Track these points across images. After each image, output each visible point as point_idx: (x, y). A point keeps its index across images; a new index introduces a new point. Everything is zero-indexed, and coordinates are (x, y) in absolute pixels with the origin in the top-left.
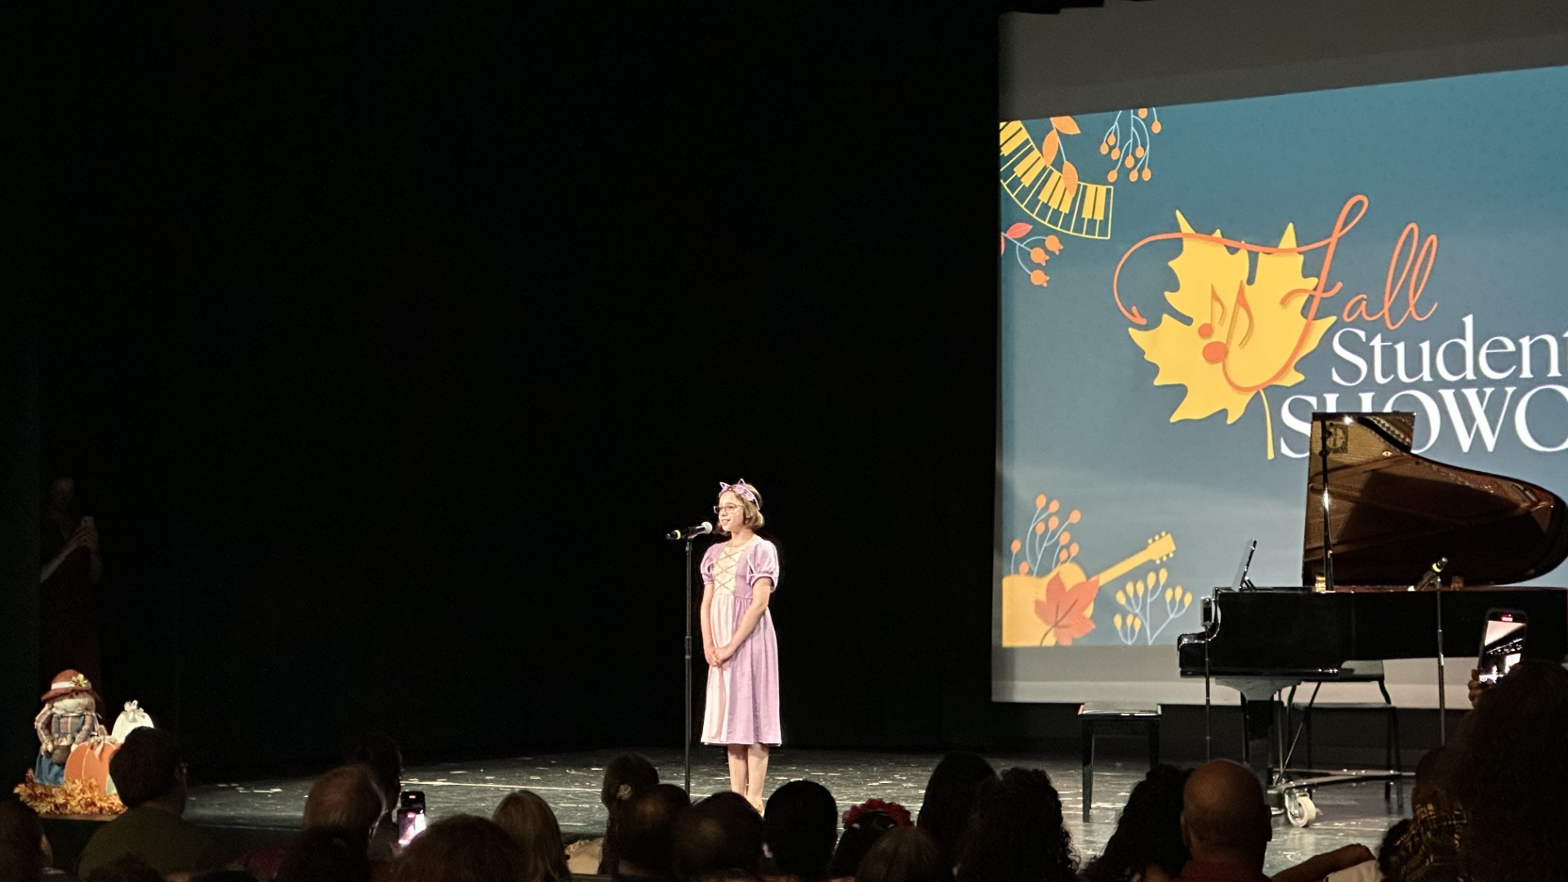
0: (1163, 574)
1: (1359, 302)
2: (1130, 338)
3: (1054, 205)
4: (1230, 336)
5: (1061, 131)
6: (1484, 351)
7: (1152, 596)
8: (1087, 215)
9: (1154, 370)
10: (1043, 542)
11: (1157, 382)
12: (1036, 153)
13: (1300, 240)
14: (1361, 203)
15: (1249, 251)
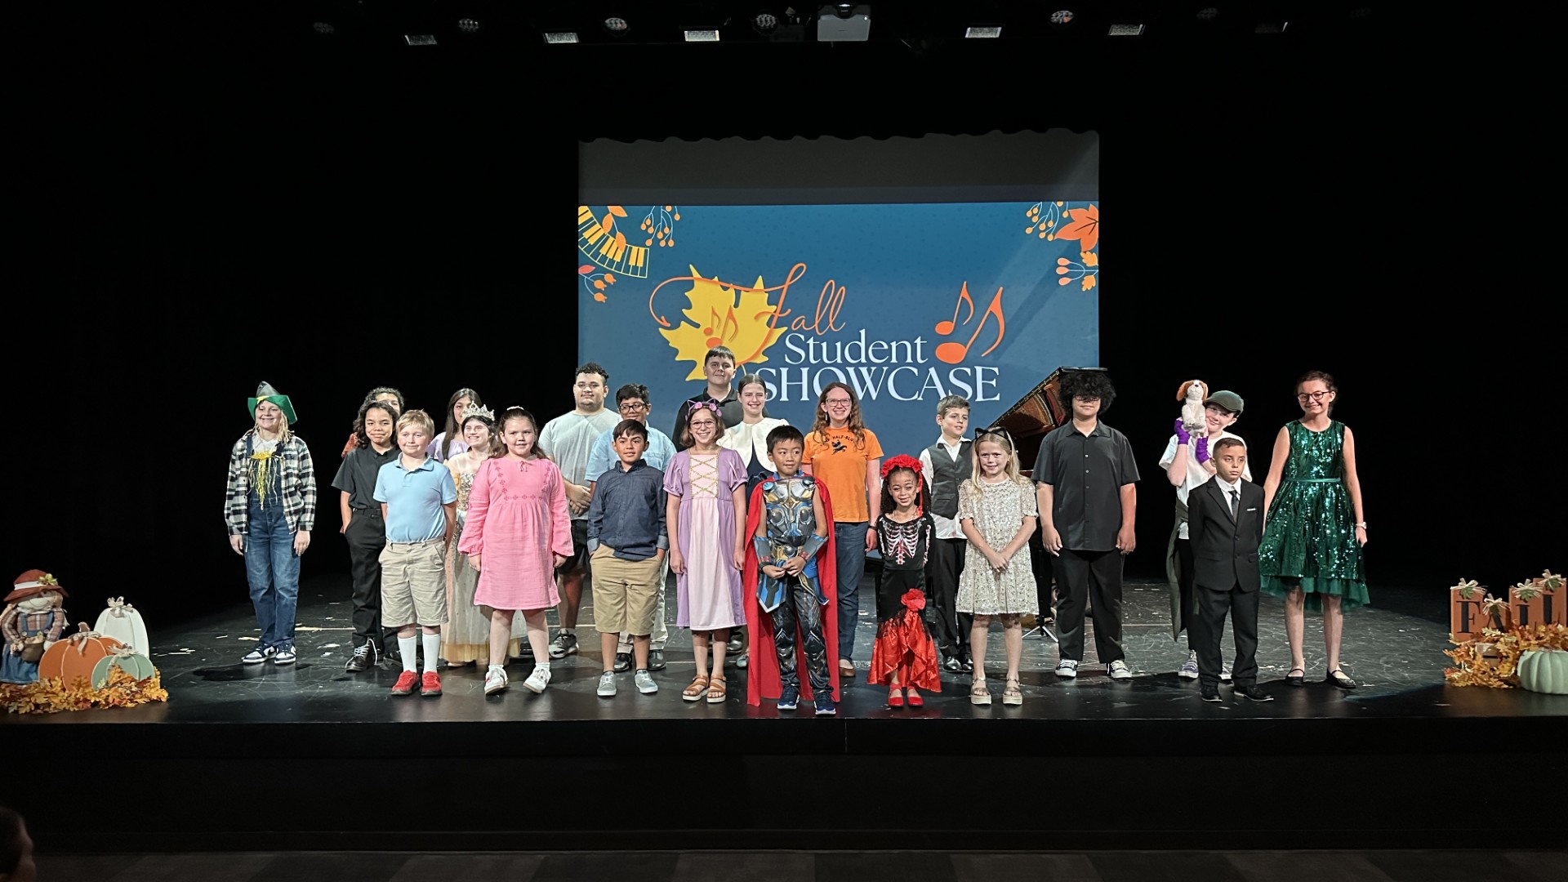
1: (800, 321)
2: (660, 333)
3: (610, 256)
4: (723, 334)
5: (616, 214)
6: (871, 348)
8: (632, 263)
9: (676, 352)
11: (677, 359)
12: (598, 226)
13: (766, 286)
14: (802, 267)
15: (735, 290)
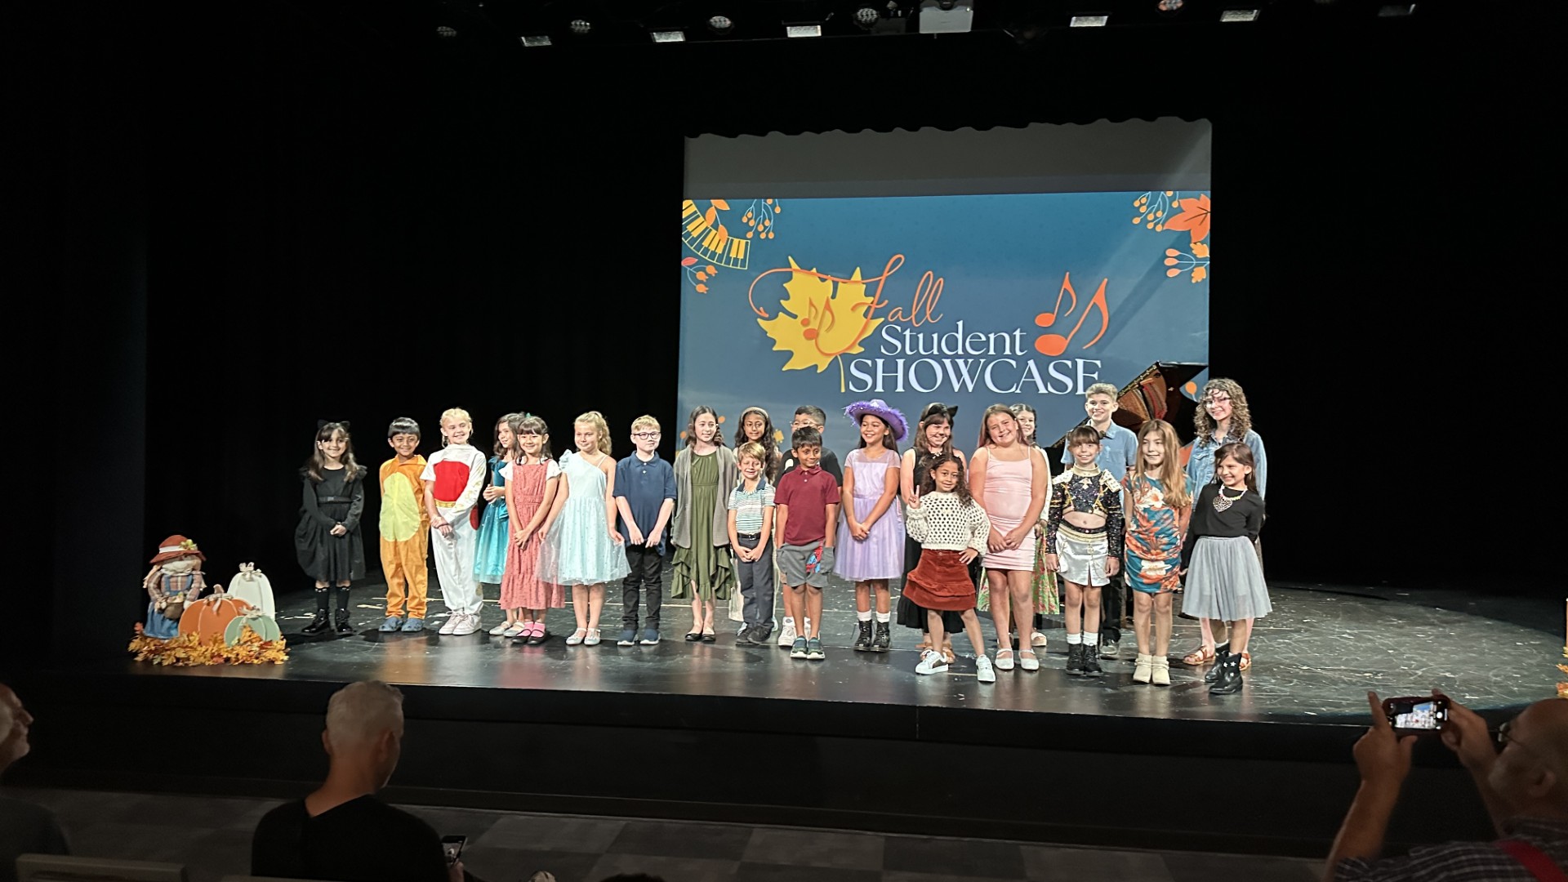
1: (898, 311)
2: (758, 324)
3: (712, 248)
4: (820, 327)
5: (719, 208)
6: (968, 340)
8: (733, 255)
9: (774, 342)
11: (775, 349)
12: (701, 219)
13: (864, 277)
14: (900, 259)
15: (833, 281)
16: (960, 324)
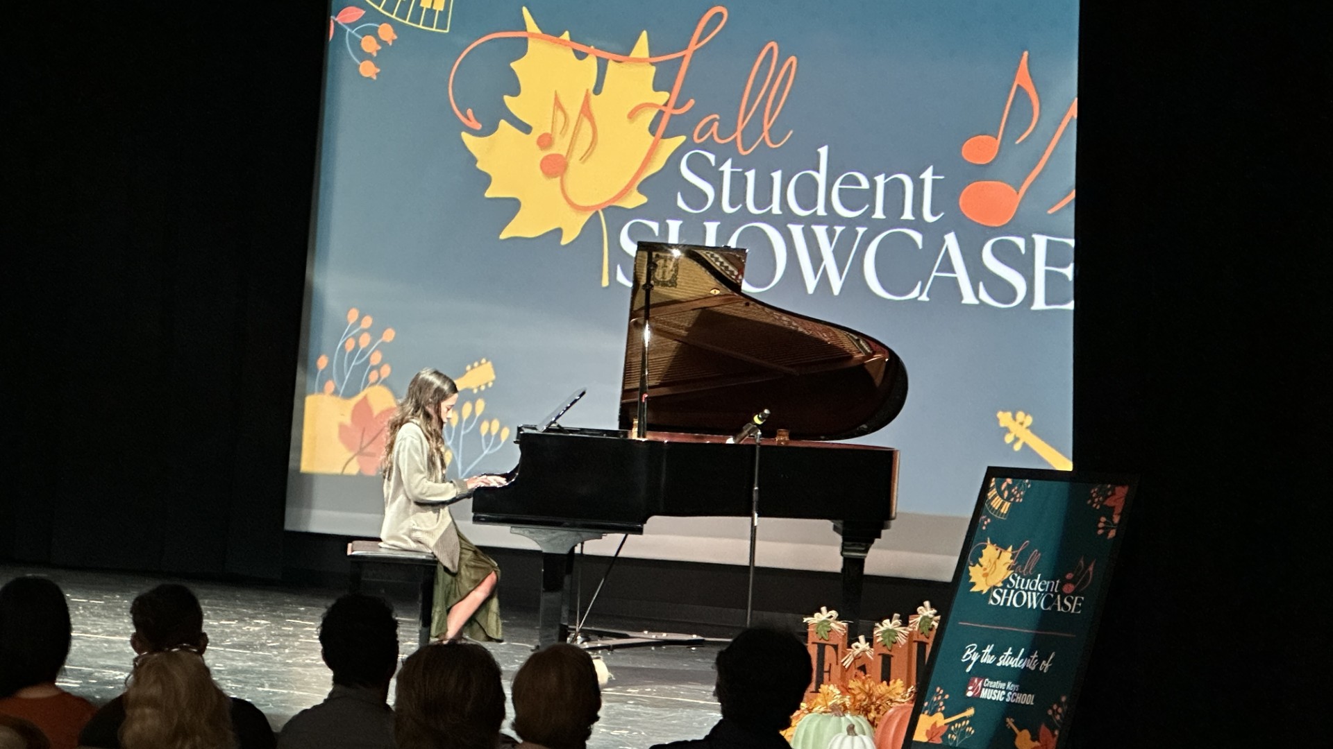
0: (480, 405)
1: (712, 122)
2: (463, 142)
4: (570, 151)
6: (837, 186)
7: (466, 428)
8: (426, 4)
9: (486, 180)
10: (352, 361)
11: (488, 194)
13: (653, 51)
14: (720, 15)
15: (598, 58)
16: (823, 151)
